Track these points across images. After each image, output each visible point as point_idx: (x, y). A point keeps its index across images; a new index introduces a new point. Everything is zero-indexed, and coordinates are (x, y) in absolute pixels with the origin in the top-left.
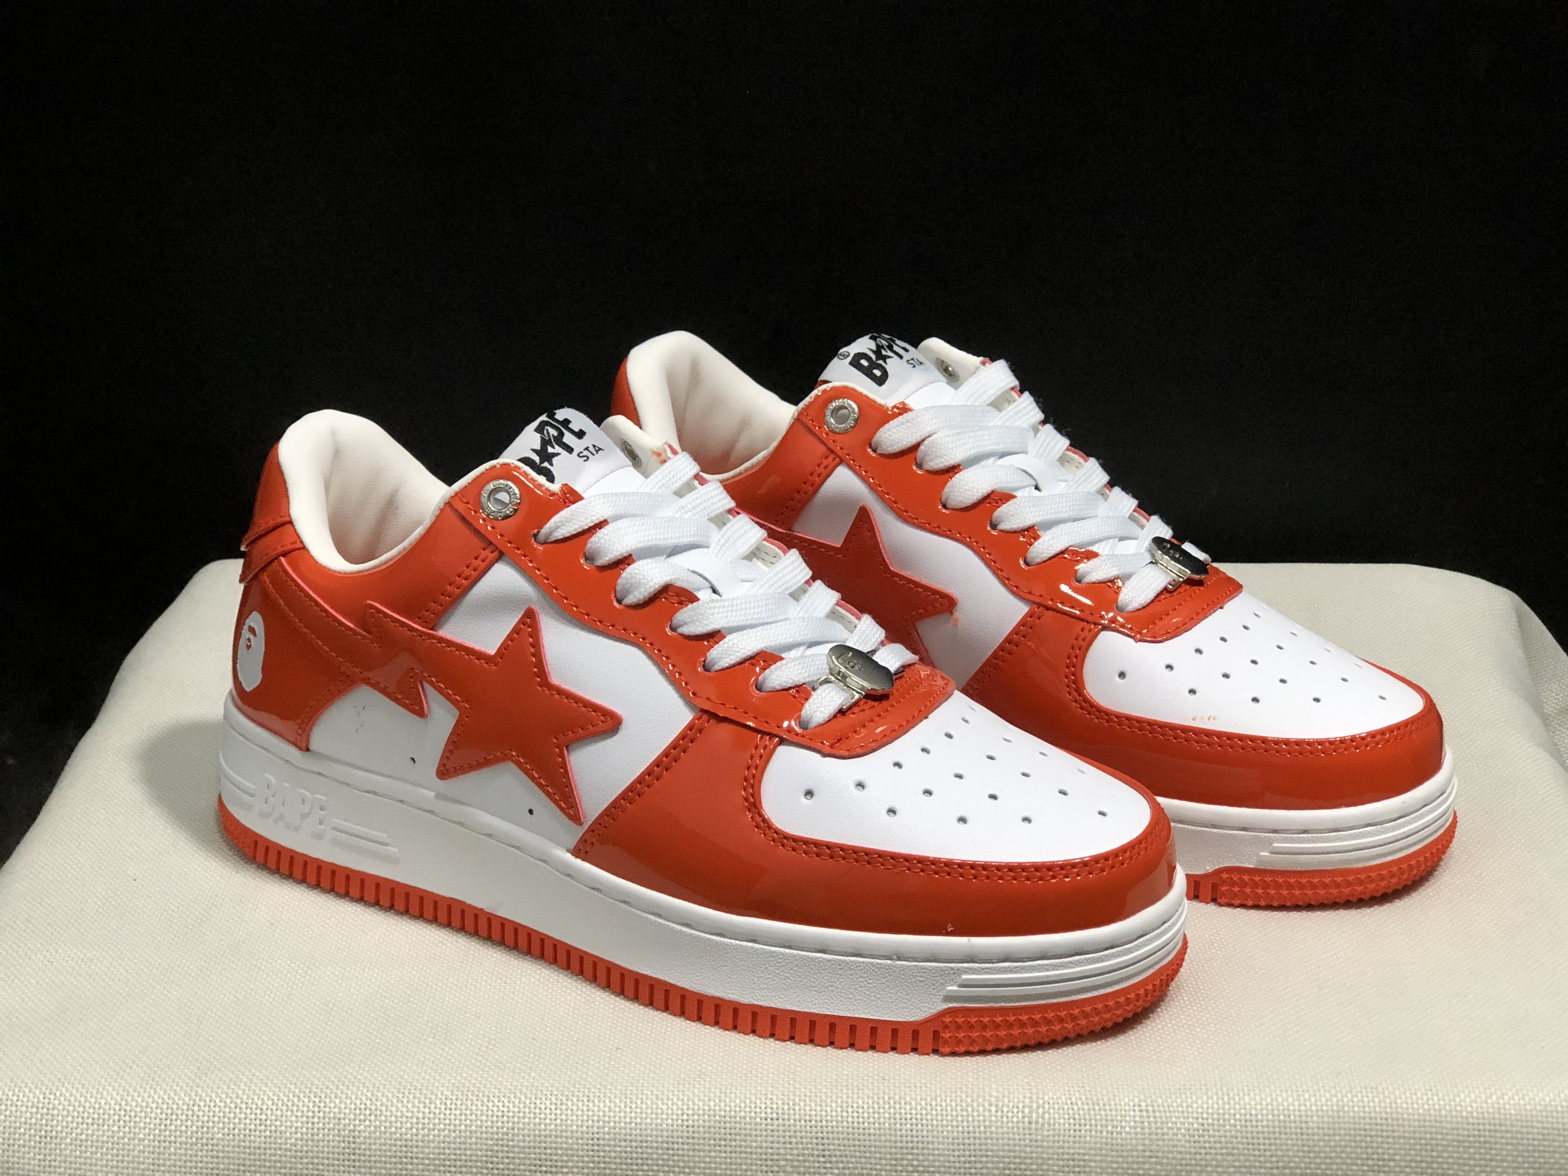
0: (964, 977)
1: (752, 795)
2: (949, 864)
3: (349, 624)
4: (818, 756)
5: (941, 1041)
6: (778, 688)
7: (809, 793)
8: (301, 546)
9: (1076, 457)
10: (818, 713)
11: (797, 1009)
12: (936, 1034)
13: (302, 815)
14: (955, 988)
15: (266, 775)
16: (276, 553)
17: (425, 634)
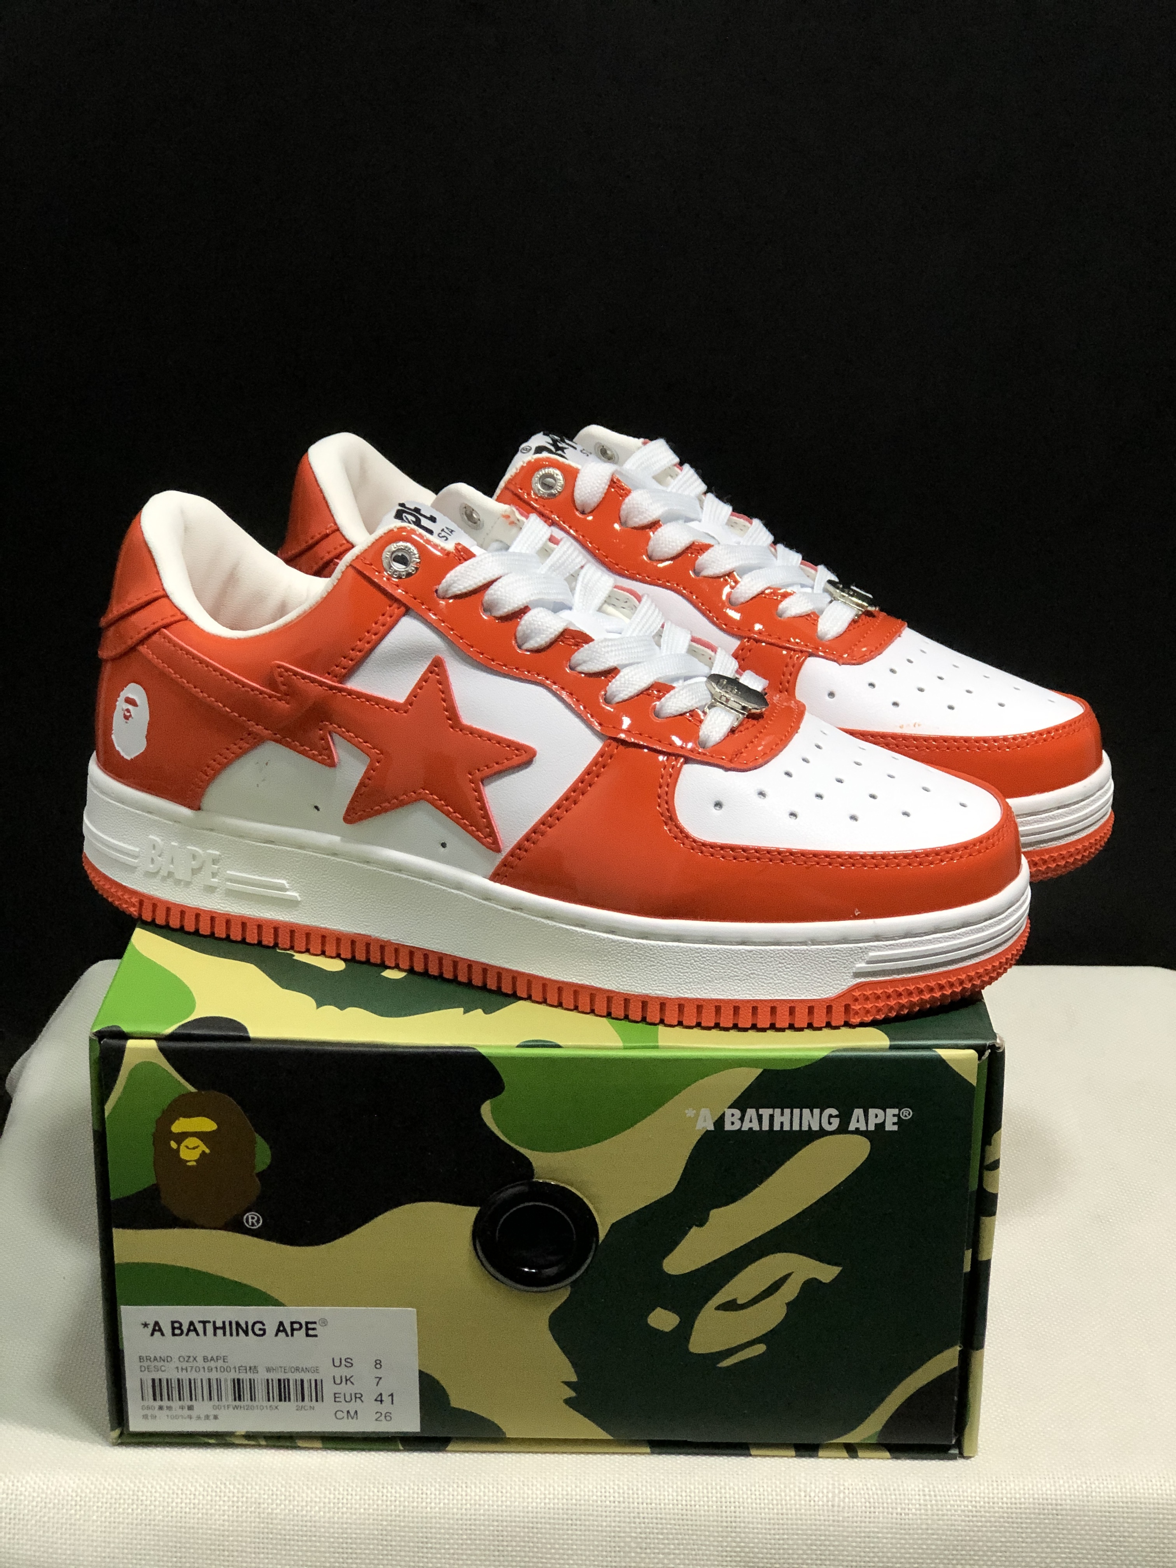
0: (871, 954)
1: (668, 810)
2: (851, 856)
3: (254, 685)
4: (721, 771)
5: (852, 1013)
6: (675, 713)
7: (718, 805)
8: (183, 617)
9: (741, 521)
10: (714, 733)
11: (722, 997)
12: (847, 1008)
13: (192, 870)
14: (863, 965)
15: (151, 837)
16: (156, 626)
17: (335, 688)
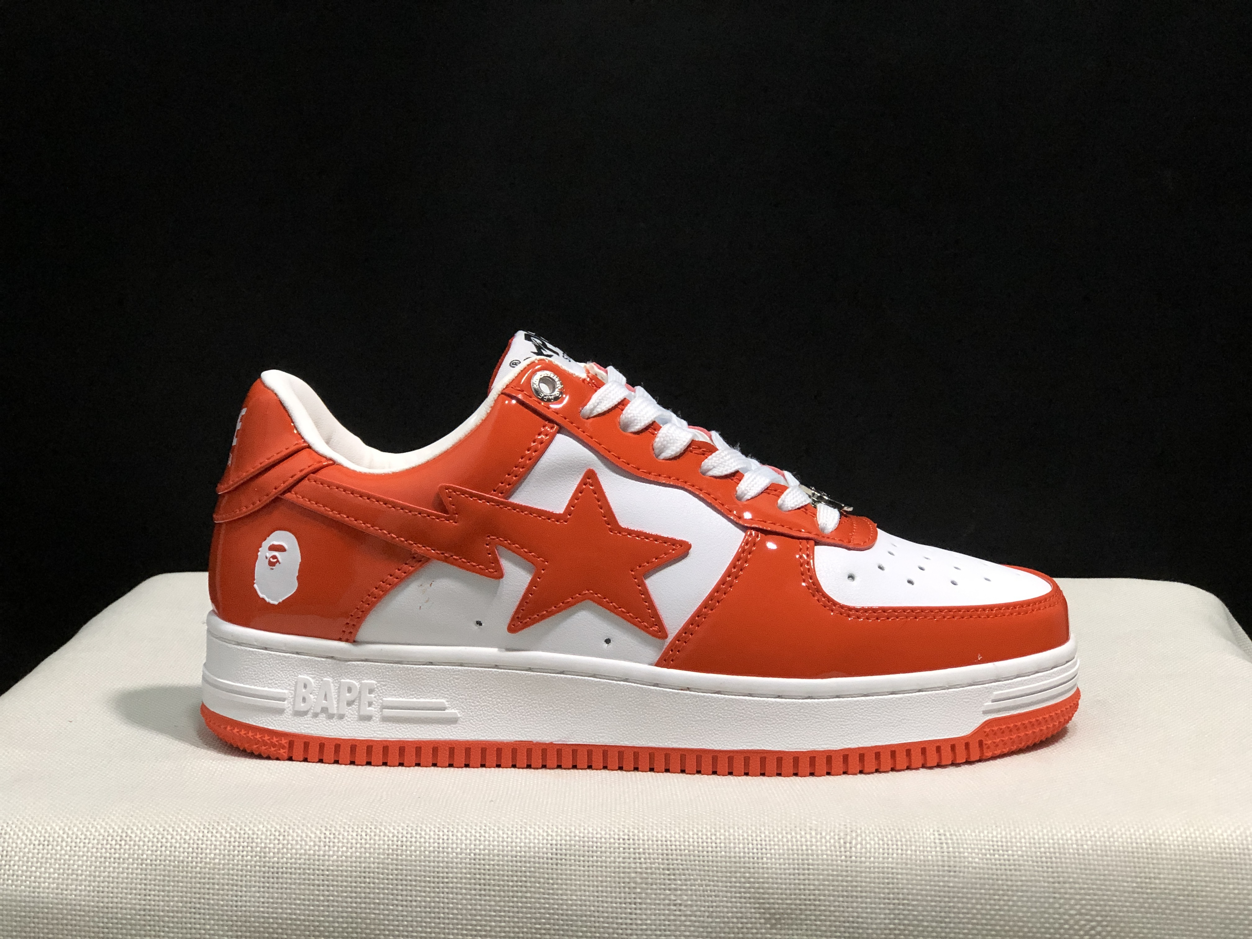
0: (995, 693)
4: (845, 550)
5: (985, 747)
7: (851, 577)
8: (329, 462)
10: (829, 522)
12: (981, 743)
13: (347, 702)
14: (990, 703)
15: (301, 676)
16: (304, 472)
17: (502, 503)
